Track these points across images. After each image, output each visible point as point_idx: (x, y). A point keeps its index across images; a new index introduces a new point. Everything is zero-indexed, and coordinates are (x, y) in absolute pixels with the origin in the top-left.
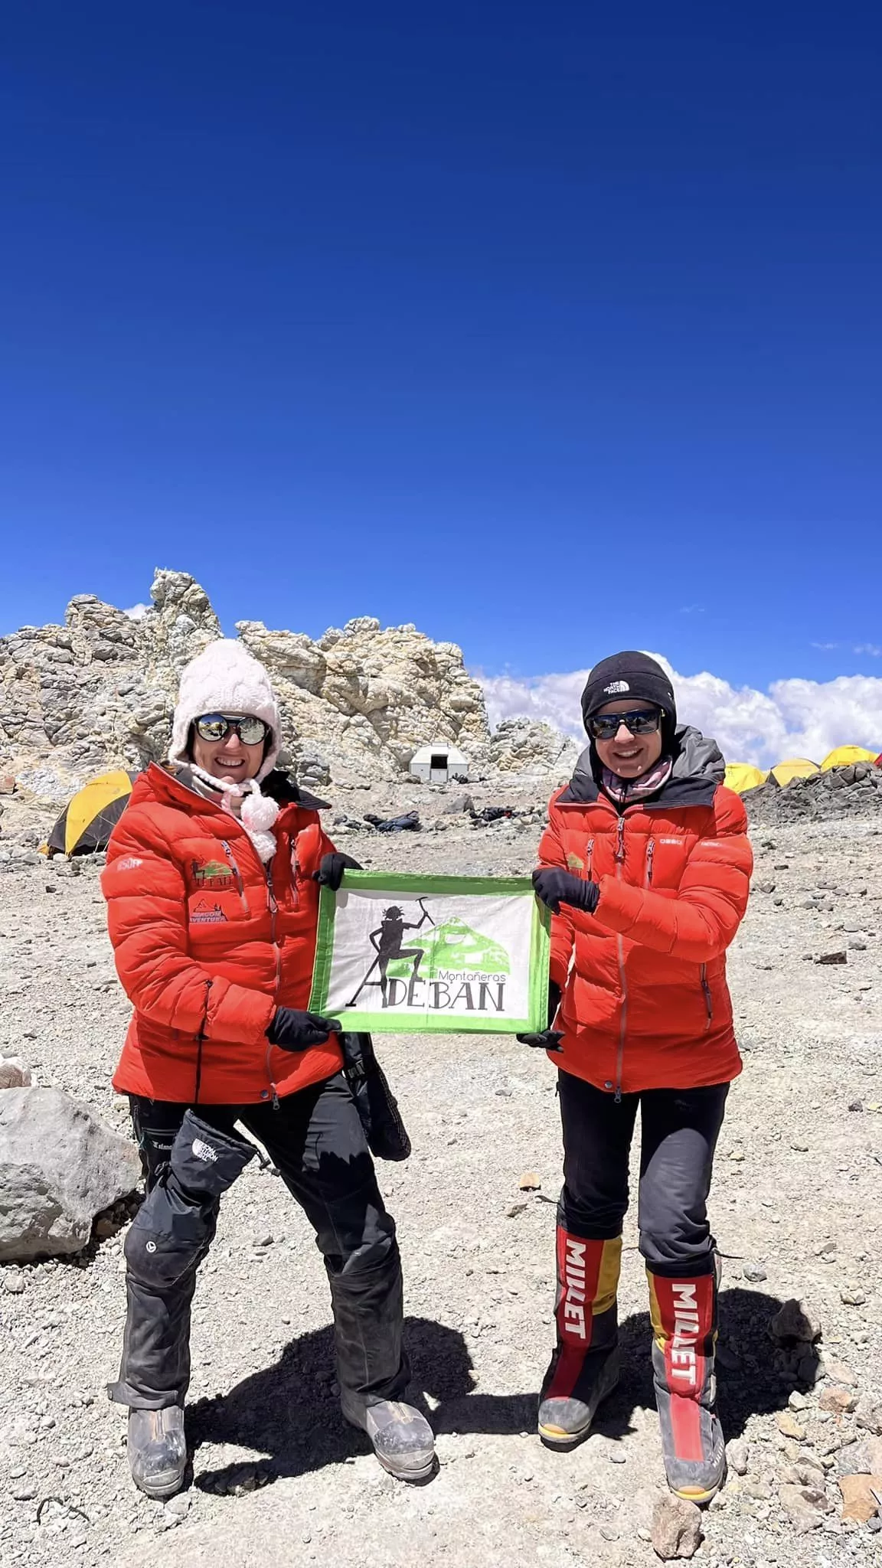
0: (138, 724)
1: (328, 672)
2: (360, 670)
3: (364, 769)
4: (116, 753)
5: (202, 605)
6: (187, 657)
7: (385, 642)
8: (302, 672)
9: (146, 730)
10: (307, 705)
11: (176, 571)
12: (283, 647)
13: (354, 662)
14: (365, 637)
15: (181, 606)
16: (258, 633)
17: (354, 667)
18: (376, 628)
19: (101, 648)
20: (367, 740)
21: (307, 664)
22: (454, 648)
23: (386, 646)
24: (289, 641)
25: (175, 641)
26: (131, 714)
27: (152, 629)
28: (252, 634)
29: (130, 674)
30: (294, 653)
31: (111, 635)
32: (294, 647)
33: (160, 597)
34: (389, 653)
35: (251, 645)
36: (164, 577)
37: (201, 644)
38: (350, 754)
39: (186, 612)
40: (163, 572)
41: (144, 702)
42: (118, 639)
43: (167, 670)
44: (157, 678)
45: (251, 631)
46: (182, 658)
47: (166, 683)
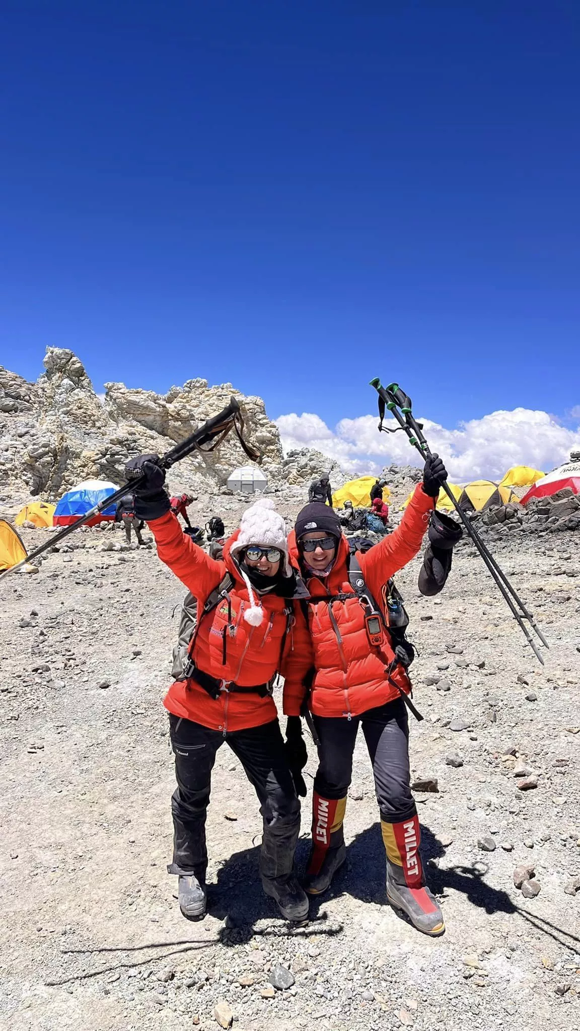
0: (31, 457)
1: (170, 417)
2: (192, 416)
3: (196, 484)
4: (17, 478)
5: (80, 373)
6: (68, 409)
7: (211, 396)
8: (151, 418)
9: (36, 461)
10: (155, 440)
11: (61, 347)
12: (138, 400)
13: (188, 410)
14: (197, 393)
15: (64, 373)
16: (121, 391)
17: (188, 413)
18: (205, 386)
19: (6, 403)
20: (197, 465)
21: (155, 412)
22: (258, 400)
23: (212, 399)
24: (142, 396)
25: (60, 397)
26: (25, 450)
27: (43, 389)
28: (116, 391)
29: (27, 421)
30: (145, 404)
31: (13, 394)
32: (145, 400)
33: (50, 366)
34: (214, 404)
35: (115, 400)
36: (52, 352)
37: (79, 399)
38: (185, 474)
39: (68, 377)
40: (51, 349)
41: (34, 441)
42: (18, 397)
43: (54, 417)
44: (46, 424)
45: (115, 390)
46: (65, 409)
47: (53, 427)
